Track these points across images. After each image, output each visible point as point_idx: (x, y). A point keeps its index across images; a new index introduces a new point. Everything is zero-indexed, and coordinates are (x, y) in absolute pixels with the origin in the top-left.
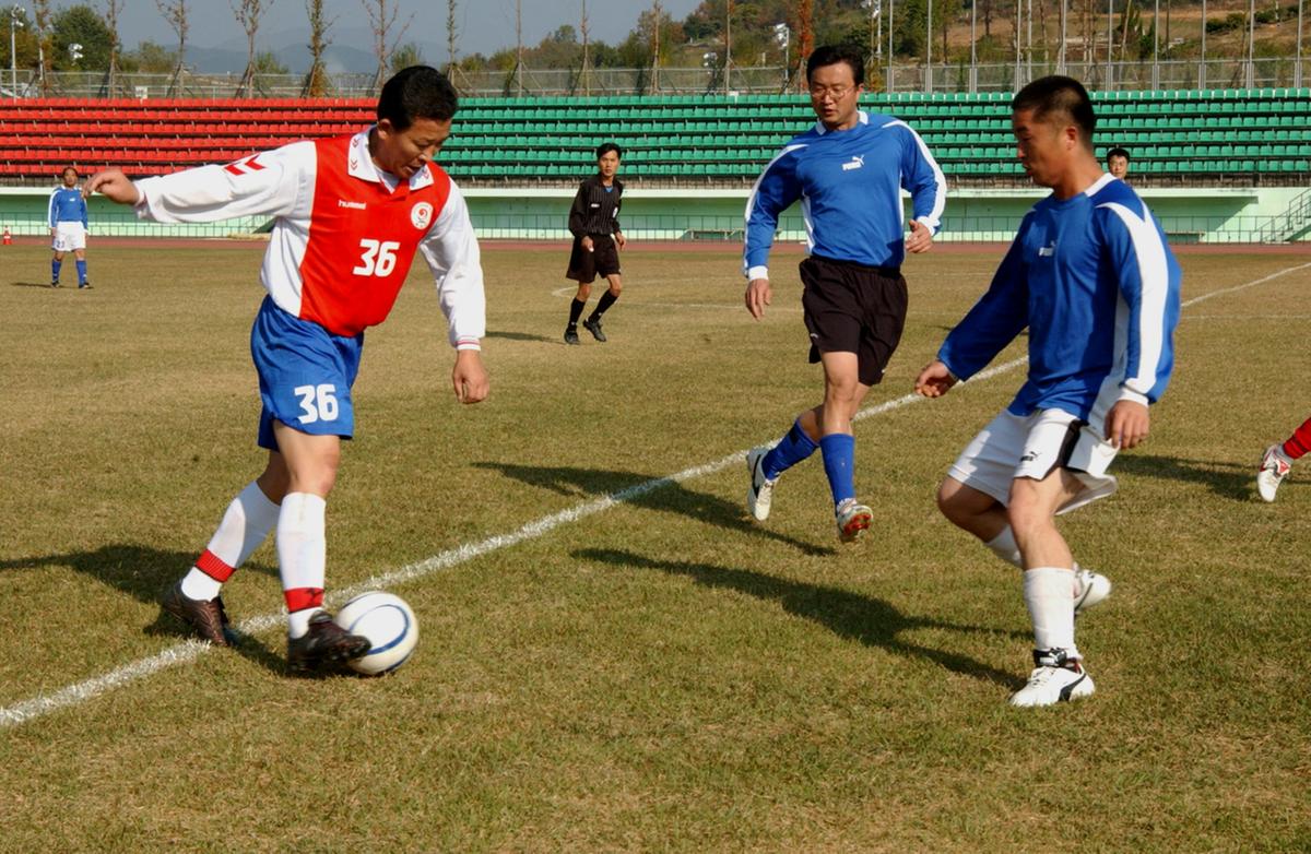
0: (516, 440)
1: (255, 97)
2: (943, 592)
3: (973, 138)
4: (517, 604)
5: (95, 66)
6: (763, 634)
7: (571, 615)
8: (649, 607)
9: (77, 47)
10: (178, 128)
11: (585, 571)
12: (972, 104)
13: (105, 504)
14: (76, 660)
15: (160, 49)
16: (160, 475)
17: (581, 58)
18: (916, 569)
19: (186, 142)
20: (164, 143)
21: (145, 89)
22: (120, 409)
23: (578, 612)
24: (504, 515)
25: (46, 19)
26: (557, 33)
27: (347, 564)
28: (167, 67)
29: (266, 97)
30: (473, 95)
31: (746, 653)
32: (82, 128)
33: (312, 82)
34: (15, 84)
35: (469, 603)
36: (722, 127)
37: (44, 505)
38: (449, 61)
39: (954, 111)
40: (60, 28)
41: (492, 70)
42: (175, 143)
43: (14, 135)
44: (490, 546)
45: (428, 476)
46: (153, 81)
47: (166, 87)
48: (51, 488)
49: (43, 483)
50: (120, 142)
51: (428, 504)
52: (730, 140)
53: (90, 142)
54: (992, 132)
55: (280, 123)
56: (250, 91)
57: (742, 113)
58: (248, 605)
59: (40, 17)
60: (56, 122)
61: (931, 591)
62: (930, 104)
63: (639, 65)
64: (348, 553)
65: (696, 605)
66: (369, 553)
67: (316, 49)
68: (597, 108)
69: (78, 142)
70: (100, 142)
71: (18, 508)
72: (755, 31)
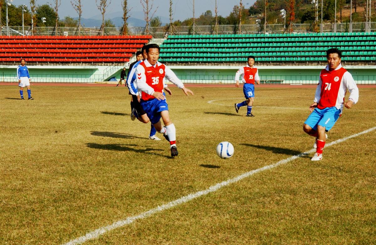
0: (203, 155)
1: (104, 35)
2: (366, 214)
3: (351, 48)
4: (211, 217)
5: (50, 25)
6: (303, 230)
7: (231, 221)
8: (259, 219)
9: (44, 18)
10: (78, 46)
11: (234, 204)
12: (350, 36)
13: (61, 178)
14: (56, 237)
15: (72, 19)
16: (80, 168)
17: (214, 21)
18: (354, 205)
19: (81, 51)
20: (74, 51)
21: (67, 32)
22: (64, 143)
23: (234, 221)
24: (202, 183)
25: (34, 9)
26: (205, 13)
27: (148, 201)
28: (75, 25)
29: (108, 35)
30: (178, 34)
31: (298, 237)
32: (46, 46)
33: (123, 30)
34: (23, 31)
35: (194, 216)
36: (263, 45)
37: (40, 179)
38: (170, 23)
39: (344, 39)
40: (38, 12)
41: (184, 25)
42: (77, 51)
43: (23, 48)
44: (199, 195)
45: (174, 168)
46: (70, 30)
47: (74, 32)
48: (42, 172)
49: (39, 170)
50: (59, 50)
51: (175, 179)
52: (266, 49)
53: (48, 50)
54: (357, 46)
55: (113, 44)
56: (103, 33)
57: (270, 40)
58: (115, 216)
59: (32, 9)
60: (37, 44)
61: (362, 214)
62: (335, 37)
63: (235, 24)
64: (149, 197)
65: (276, 218)
66: (156, 197)
67: (125, 19)
68: (220, 38)
69: (44, 50)
70: (52, 50)
71: (31, 179)
72: (273, 12)
